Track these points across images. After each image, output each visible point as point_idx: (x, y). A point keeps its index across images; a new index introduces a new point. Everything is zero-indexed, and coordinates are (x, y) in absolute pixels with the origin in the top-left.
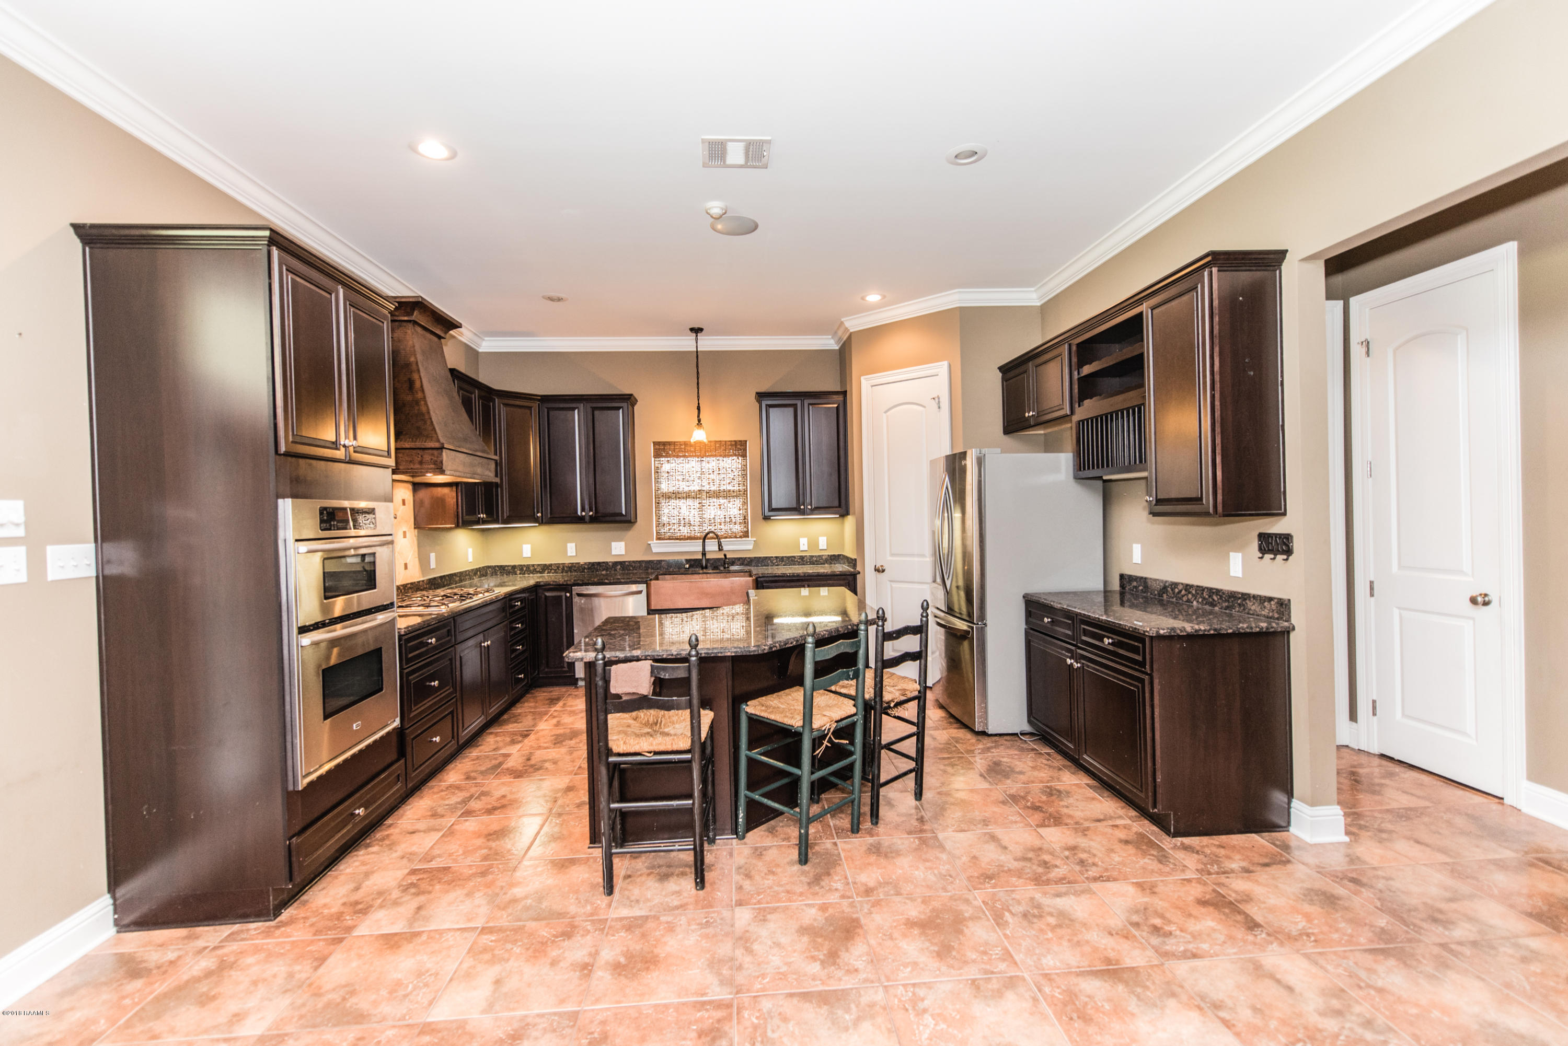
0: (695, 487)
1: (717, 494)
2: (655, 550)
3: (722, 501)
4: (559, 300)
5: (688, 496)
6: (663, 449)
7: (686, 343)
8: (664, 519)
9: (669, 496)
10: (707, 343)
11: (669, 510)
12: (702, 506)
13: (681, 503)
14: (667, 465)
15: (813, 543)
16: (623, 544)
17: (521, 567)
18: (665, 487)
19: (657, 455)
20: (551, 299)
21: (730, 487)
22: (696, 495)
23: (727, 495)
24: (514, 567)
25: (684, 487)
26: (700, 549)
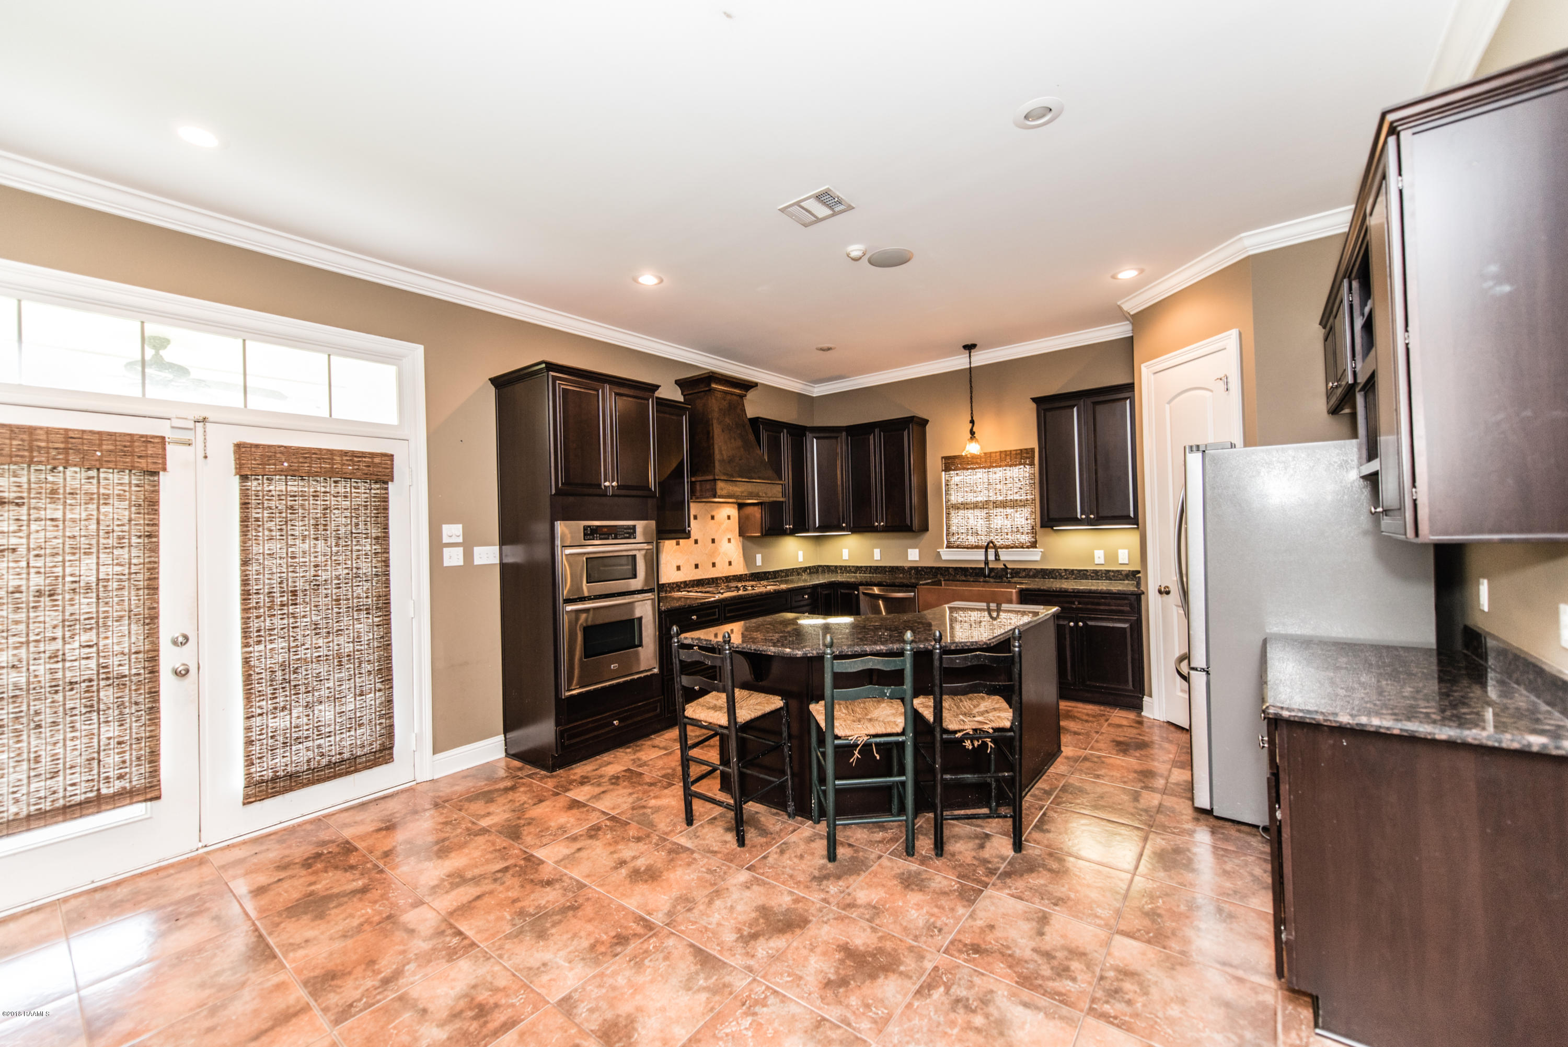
0: (981, 498)
1: (1004, 504)
2: (944, 557)
3: (1009, 511)
4: (829, 349)
5: (975, 506)
6: (951, 463)
7: (959, 362)
8: (954, 529)
9: (957, 507)
10: (981, 358)
11: (958, 520)
12: (988, 517)
13: (969, 513)
14: (957, 478)
15: (1111, 556)
16: (917, 551)
17: (841, 567)
18: (955, 498)
19: (947, 469)
20: (822, 350)
21: (1017, 497)
22: (984, 505)
23: (1014, 504)
24: (836, 567)
25: (971, 498)
26: (983, 558)
